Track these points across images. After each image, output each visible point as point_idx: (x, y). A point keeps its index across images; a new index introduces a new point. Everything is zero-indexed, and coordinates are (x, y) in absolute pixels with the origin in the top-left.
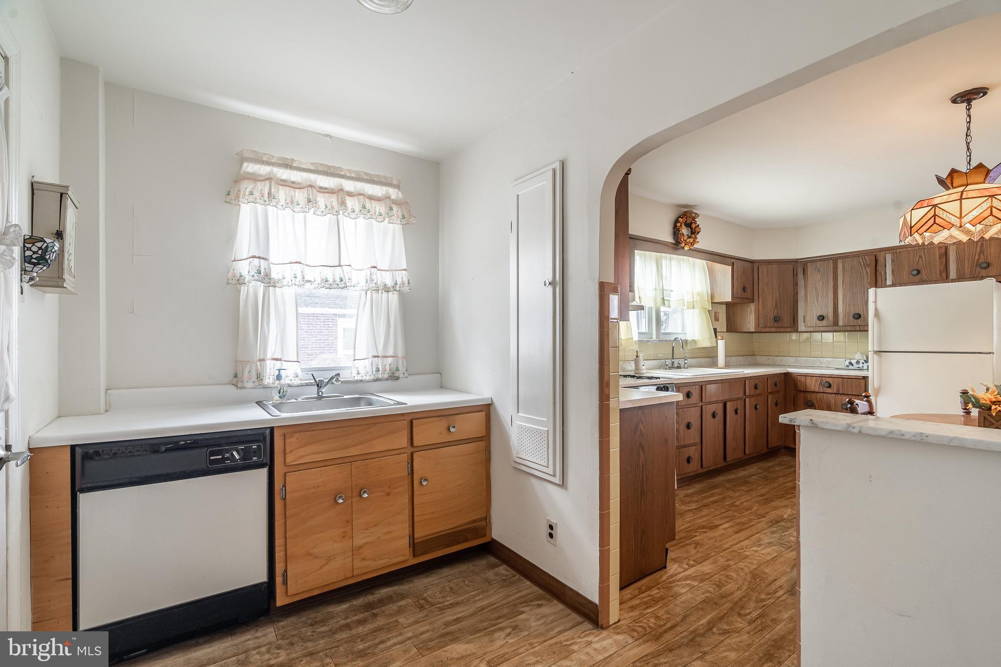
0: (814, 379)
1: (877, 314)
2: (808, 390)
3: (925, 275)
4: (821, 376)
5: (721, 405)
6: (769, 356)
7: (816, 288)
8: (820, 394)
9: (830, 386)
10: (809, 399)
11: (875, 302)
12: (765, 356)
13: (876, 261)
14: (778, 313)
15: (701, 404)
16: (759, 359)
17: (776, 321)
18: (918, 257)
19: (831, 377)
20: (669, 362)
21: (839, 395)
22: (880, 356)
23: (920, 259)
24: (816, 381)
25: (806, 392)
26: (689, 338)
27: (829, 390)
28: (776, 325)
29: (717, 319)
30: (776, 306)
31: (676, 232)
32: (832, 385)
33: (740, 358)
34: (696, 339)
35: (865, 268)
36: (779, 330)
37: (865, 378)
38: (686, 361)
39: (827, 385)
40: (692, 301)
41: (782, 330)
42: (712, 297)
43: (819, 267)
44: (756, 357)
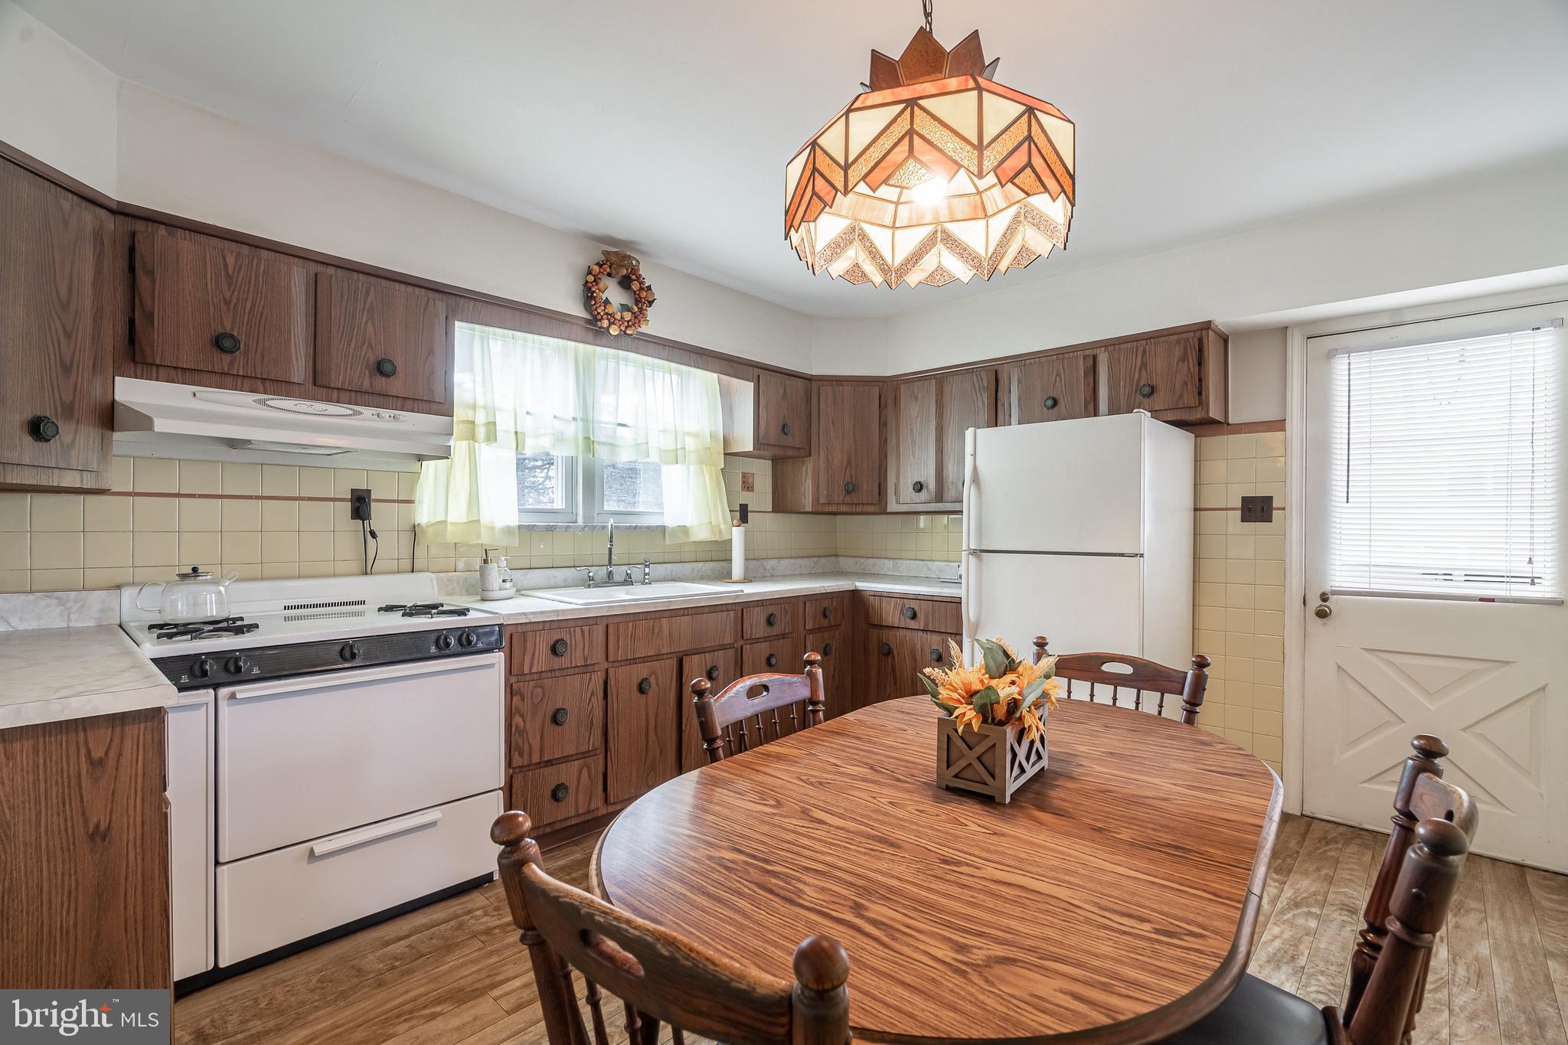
0: (893, 603)
1: (976, 479)
2: (884, 624)
3: (1064, 409)
4: (903, 597)
5: (672, 664)
6: (858, 557)
7: (911, 430)
8: (901, 630)
9: (914, 616)
10: (884, 641)
11: (974, 455)
12: (852, 557)
13: (997, 380)
14: (851, 477)
15: (606, 665)
16: (845, 563)
17: (848, 492)
18: (1055, 374)
19: (917, 598)
20: (603, 571)
21: (929, 633)
22: (979, 558)
23: (1058, 378)
24: (895, 607)
25: (881, 627)
26: (670, 521)
27: (913, 624)
28: (848, 499)
29: (748, 486)
30: (849, 463)
31: (589, 295)
32: (918, 615)
33: (801, 561)
34: (688, 524)
35: (981, 395)
36: (854, 510)
37: (957, 602)
38: (647, 570)
39: (910, 614)
40: (674, 448)
41: (860, 509)
42: (726, 442)
43: (916, 392)
44: (840, 559)
